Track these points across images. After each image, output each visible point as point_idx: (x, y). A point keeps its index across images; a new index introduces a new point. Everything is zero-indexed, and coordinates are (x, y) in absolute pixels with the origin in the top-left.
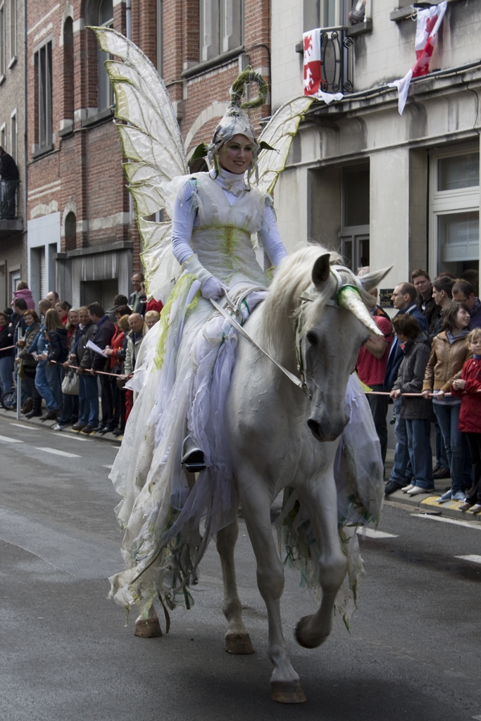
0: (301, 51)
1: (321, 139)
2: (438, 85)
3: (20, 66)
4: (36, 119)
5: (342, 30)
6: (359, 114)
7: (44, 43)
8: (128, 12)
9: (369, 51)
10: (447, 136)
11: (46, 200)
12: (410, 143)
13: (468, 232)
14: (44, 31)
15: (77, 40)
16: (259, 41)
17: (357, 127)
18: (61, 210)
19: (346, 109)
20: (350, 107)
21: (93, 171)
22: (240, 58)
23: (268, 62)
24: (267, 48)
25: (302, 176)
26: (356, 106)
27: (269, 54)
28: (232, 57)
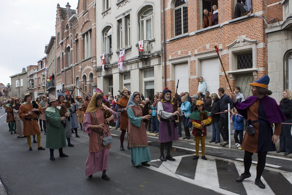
0: (101, 58)
1: (105, 72)
3: (54, 61)
4: (57, 69)
5: (108, 54)
6: (111, 68)
7: (59, 57)
8: (73, 52)
9: (112, 57)
10: (125, 71)
11: (59, 82)
12: (119, 72)
13: (129, 87)
14: (59, 55)
15: (64, 56)
16: (95, 56)
17: (111, 70)
18: (62, 84)
19: (109, 67)
21: (67, 77)
22: (91, 59)
25: (102, 78)
27: (96, 58)
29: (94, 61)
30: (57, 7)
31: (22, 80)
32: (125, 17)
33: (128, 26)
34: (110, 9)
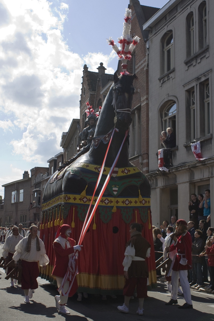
0: (157, 155)
1: (164, 180)
2: (197, 165)
6: (174, 173)
9: (177, 155)
10: (201, 179)
12: (190, 181)
16: (145, 152)
17: (174, 176)
20: (172, 171)
22: (140, 157)
23: (148, 158)
24: (148, 154)
25: (158, 190)
26: (174, 171)
27: (148, 156)
28: (138, 157)
29: (145, 161)
30: (83, 71)
31: (22, 191)
32: (200, 83)
33: (206, 100)
34: (174, 70)
